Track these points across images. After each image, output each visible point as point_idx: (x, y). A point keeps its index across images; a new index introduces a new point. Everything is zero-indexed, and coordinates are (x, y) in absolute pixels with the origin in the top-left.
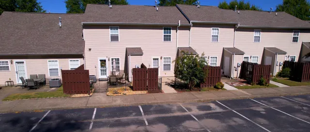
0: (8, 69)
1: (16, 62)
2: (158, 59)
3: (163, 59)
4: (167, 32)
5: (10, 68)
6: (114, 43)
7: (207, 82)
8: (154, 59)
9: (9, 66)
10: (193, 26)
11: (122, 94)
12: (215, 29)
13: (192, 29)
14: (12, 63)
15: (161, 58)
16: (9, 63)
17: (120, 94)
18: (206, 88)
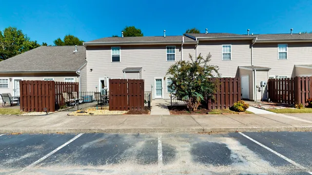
0: (7, 87)
1: (15, 80)
2: (161, 80)
3: (166, 79)
4: (171, 51)
5: (9, 85)
6: (116, 63)
7: (218, 101)
8: (157, 80)
9: (8, 83)
10: (199, 44)
11: (88, 114)
12: (227, 46)
13: (198, 47)
14: (11, 80)
15: (164, 79)
16: (9, 81)
17: (86, 114)
18: (218, 110)
